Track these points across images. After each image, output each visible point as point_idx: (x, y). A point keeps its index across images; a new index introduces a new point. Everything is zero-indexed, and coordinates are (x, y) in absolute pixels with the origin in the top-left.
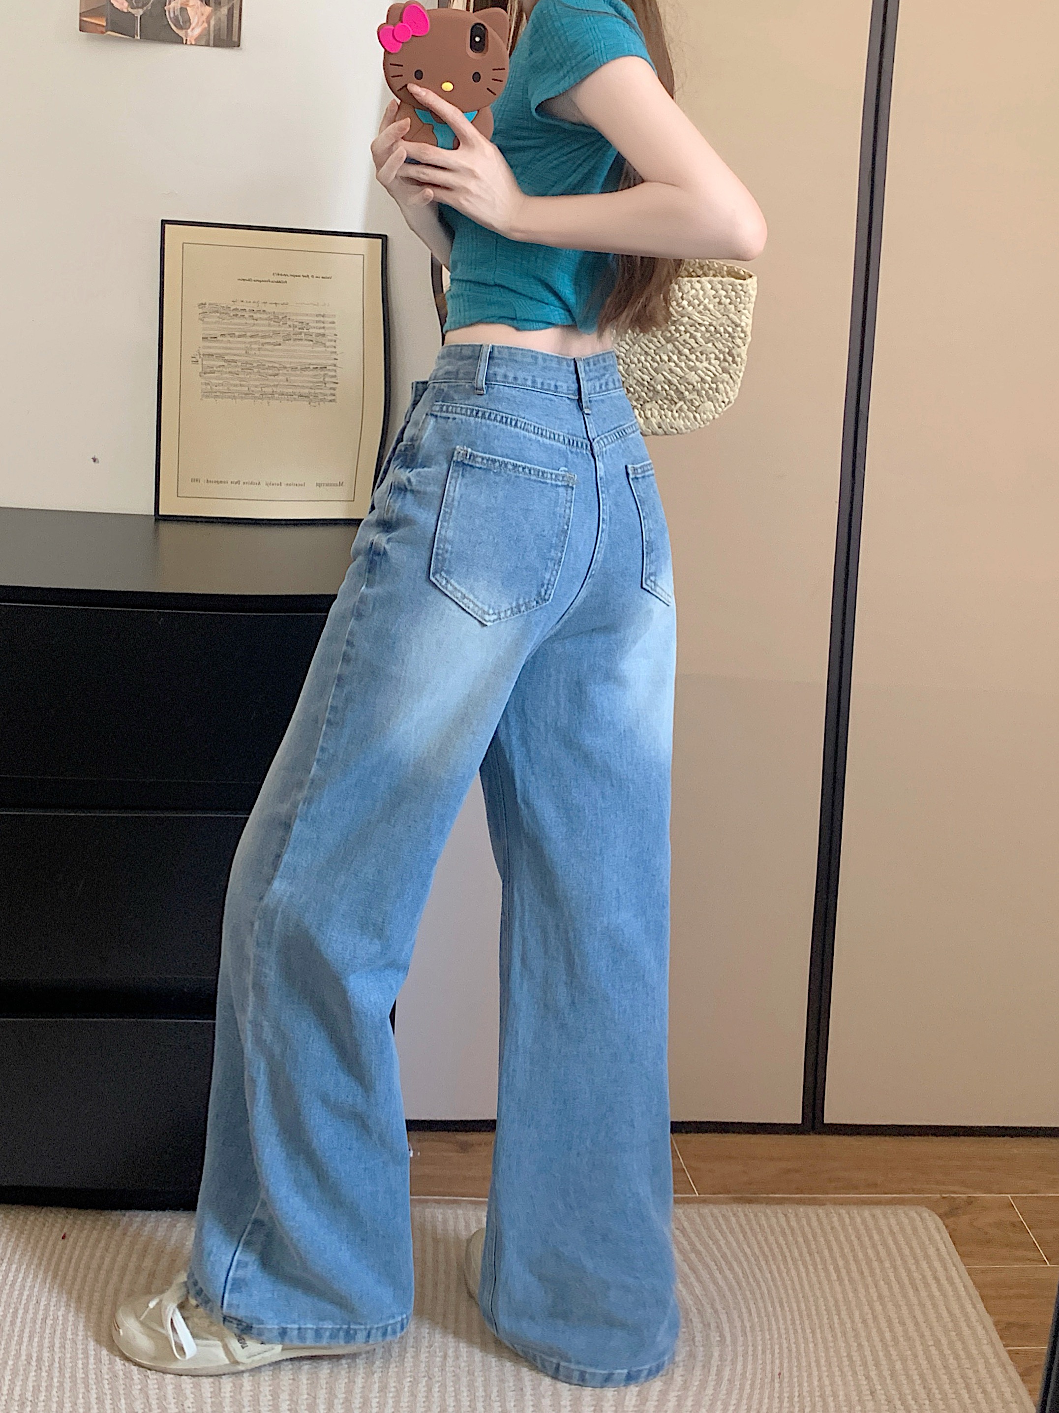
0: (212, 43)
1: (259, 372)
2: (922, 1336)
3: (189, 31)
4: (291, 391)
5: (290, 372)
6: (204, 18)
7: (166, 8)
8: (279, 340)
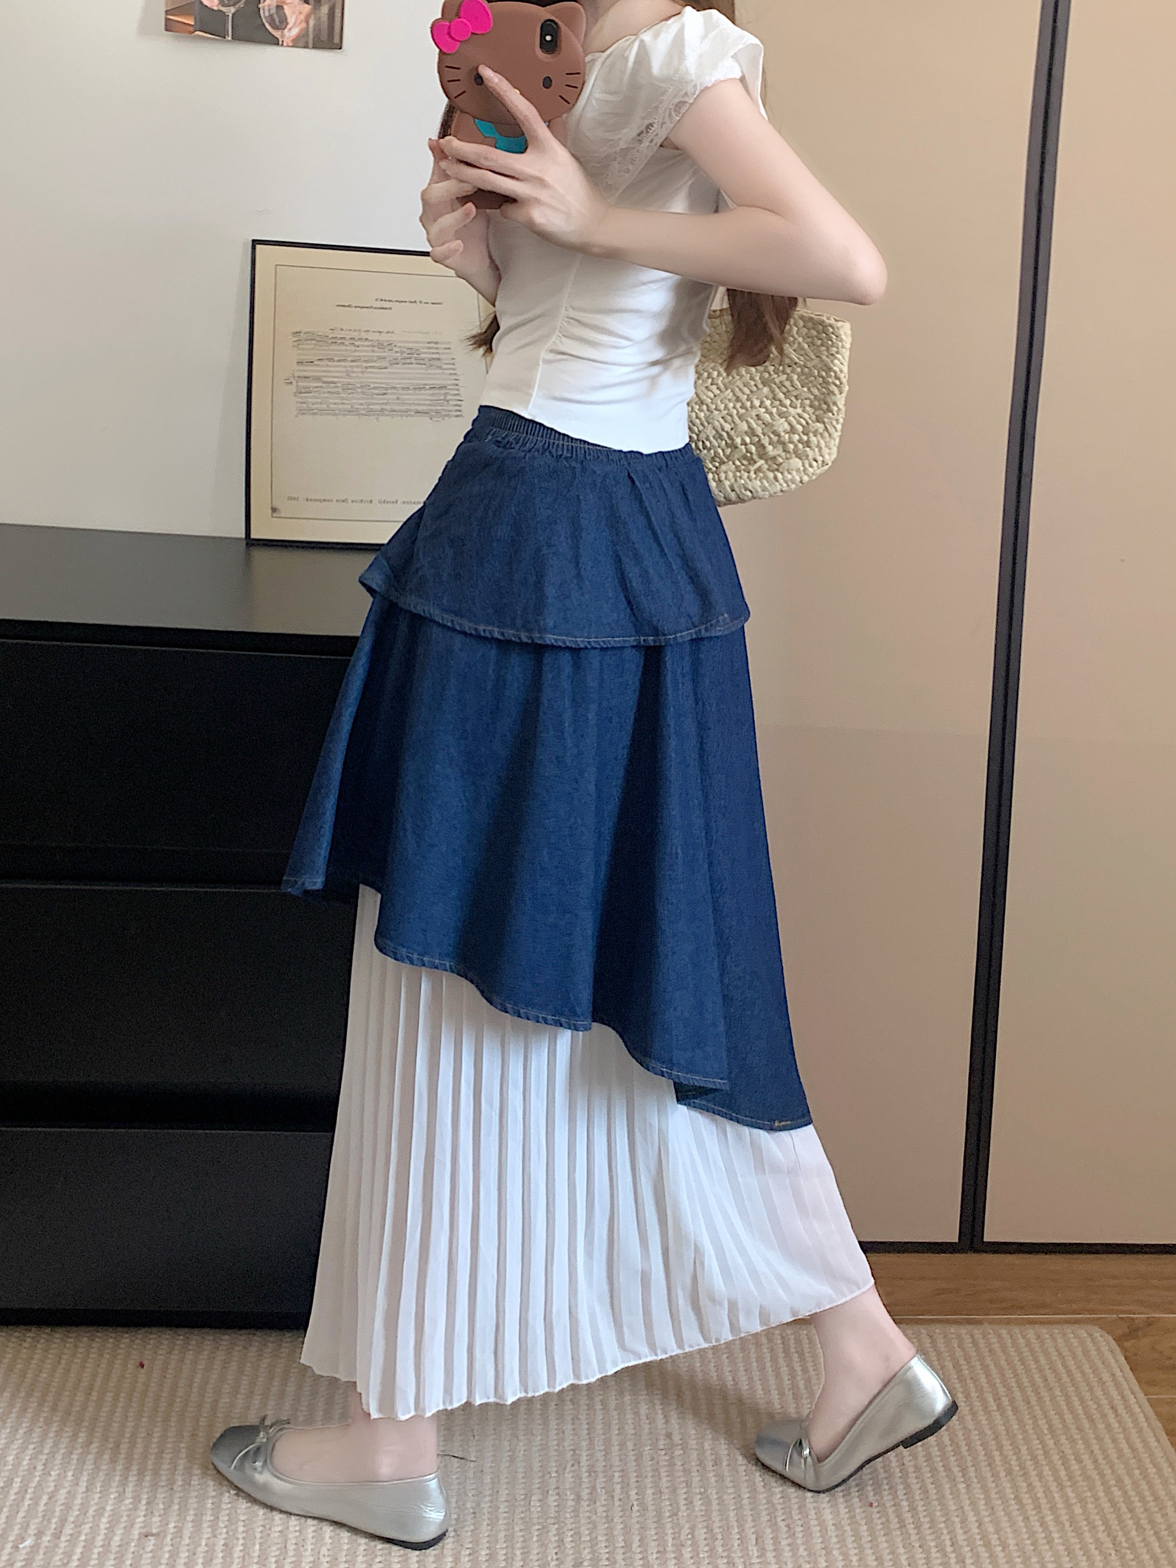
0: (311, 45)
2: (1102, 1475)
3: (286, 30)
6: (302, 17)
7: (260, 6)
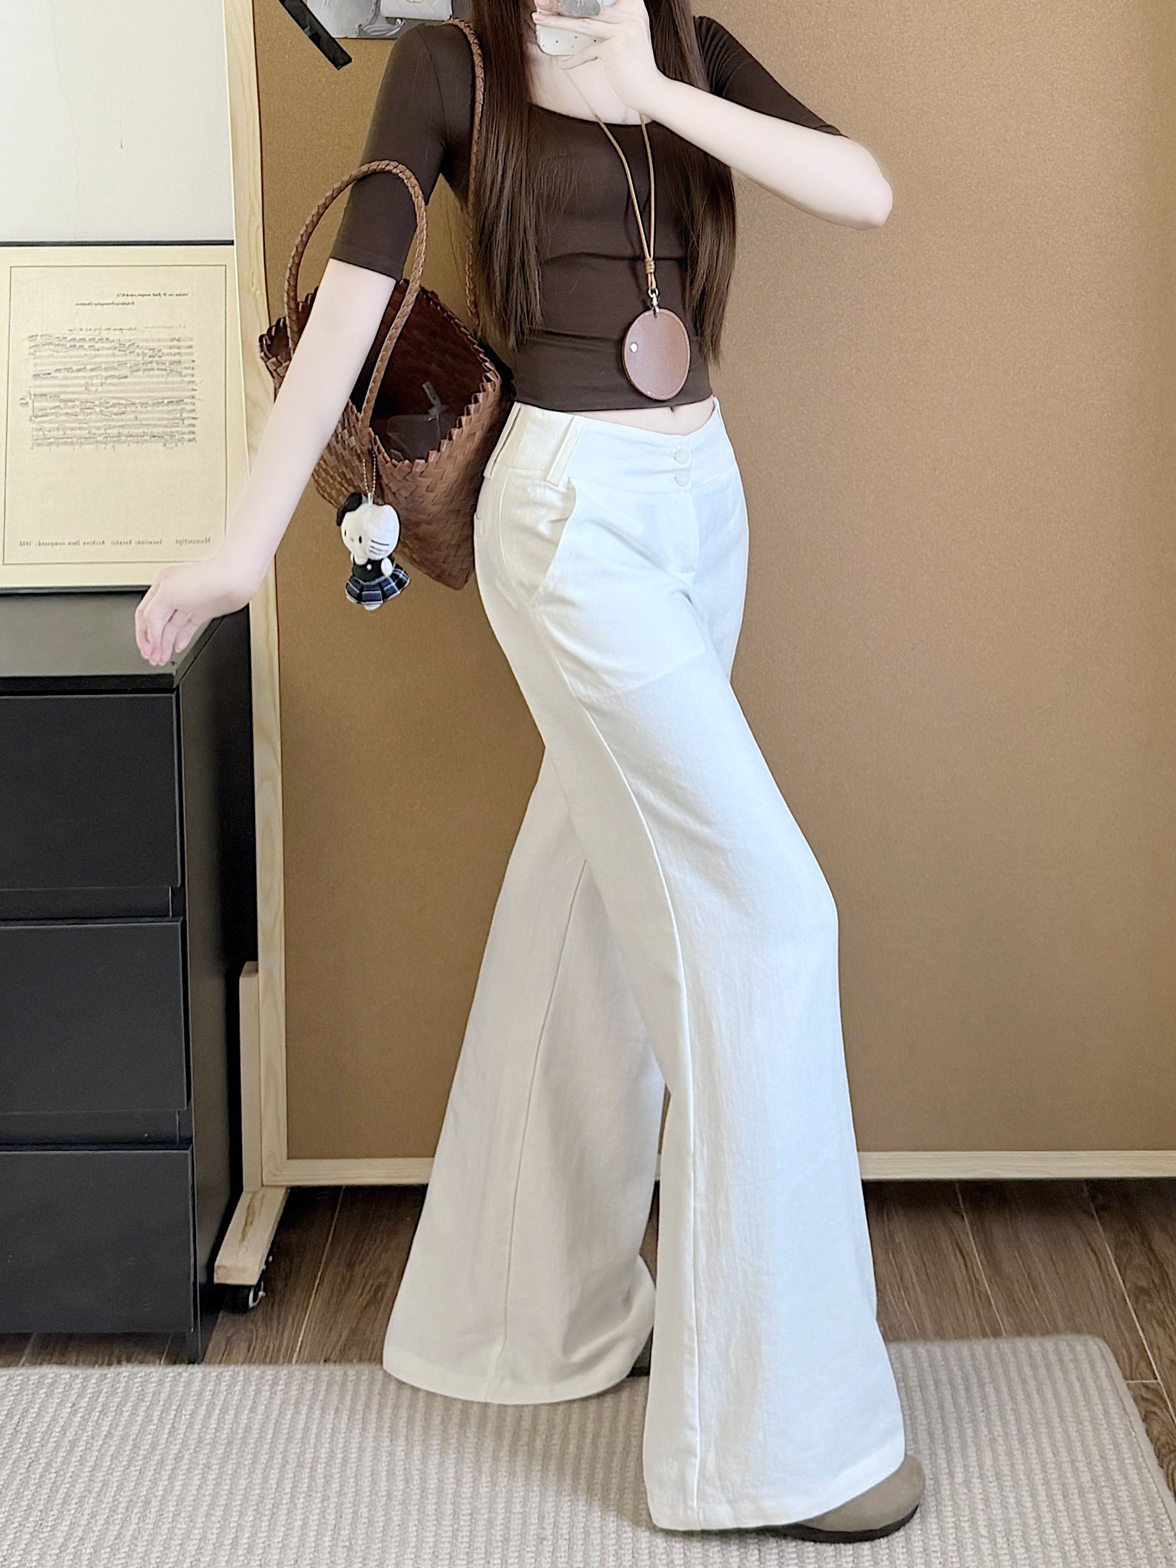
1: (101, 411)
4: (141, 431)
5: (139, 409)
8: (125, 371)
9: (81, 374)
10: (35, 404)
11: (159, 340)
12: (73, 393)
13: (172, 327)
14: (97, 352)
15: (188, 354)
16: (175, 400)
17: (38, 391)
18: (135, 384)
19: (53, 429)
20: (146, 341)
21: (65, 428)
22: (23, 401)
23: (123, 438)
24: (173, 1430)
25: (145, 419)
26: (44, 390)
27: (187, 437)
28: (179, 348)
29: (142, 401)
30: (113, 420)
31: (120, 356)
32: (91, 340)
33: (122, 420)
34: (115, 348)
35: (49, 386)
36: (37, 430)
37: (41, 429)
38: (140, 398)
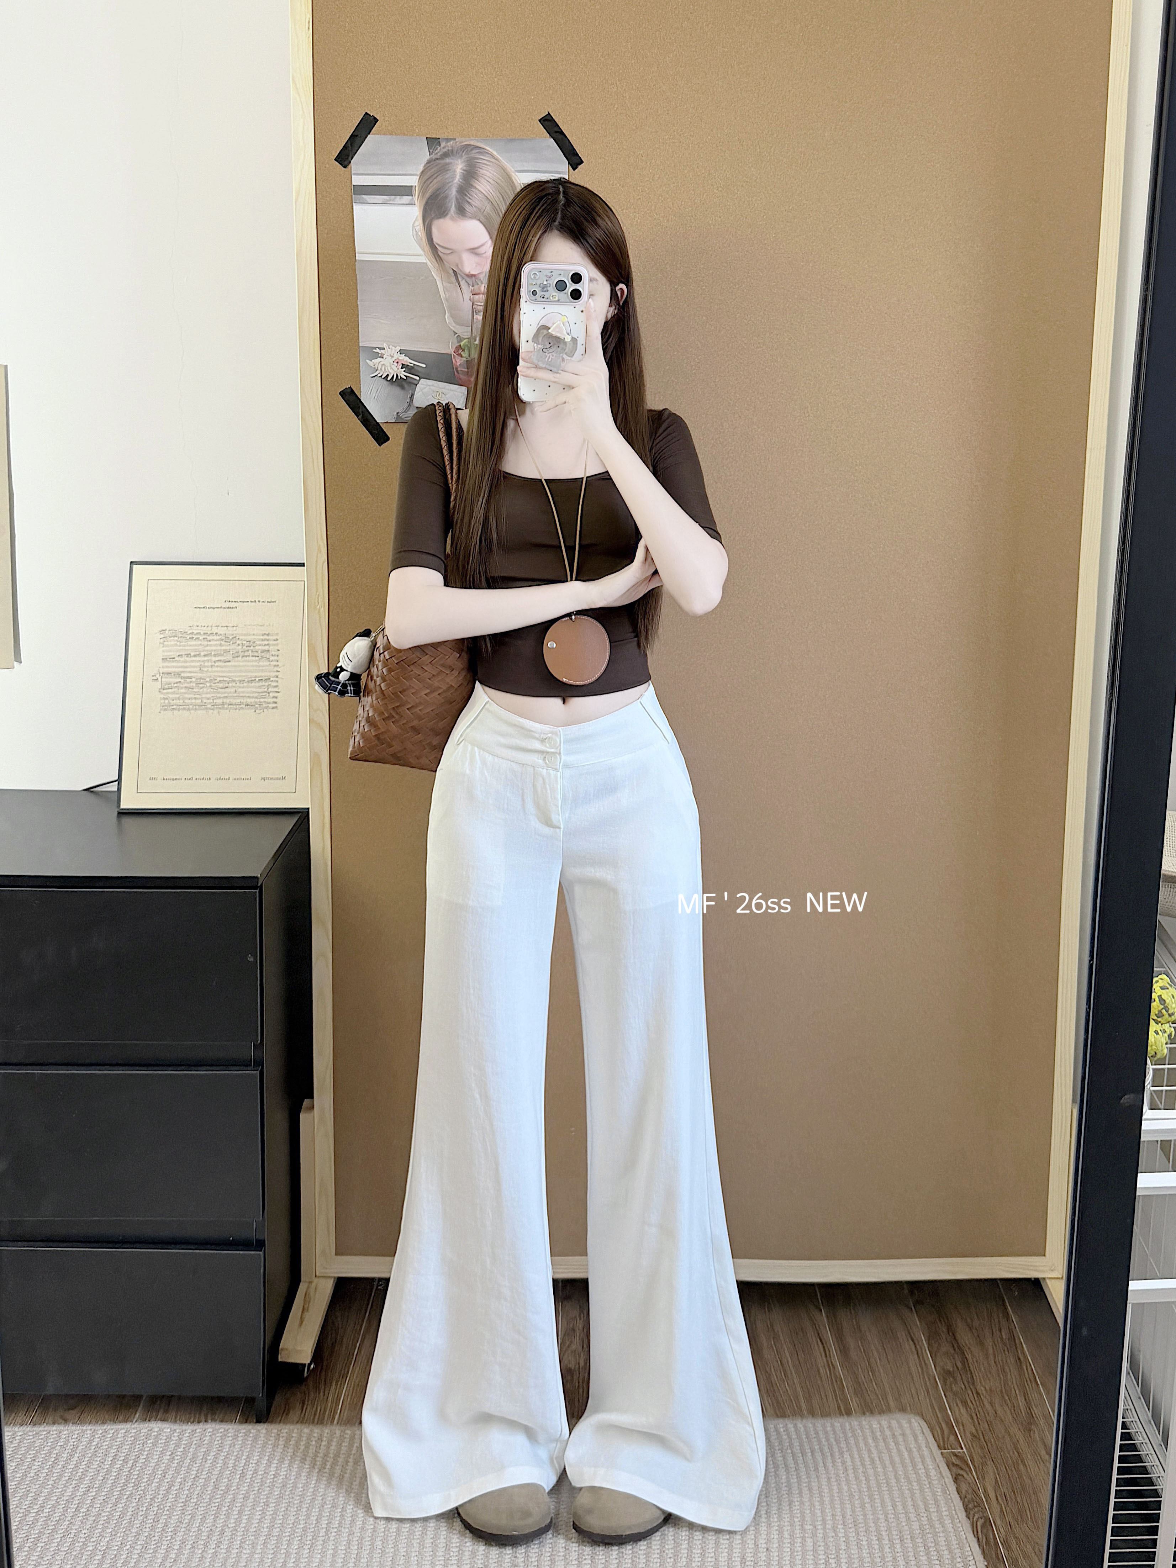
9: (197, 658)
10: (163, 680)
11: (254, 635)
12: (190, 672)
13: (263, 625)
14: (209, 643)
15: (274, 645)
16: (264, 678)
17: (166, 670)
18: (235, 666)
19: (176, 699)
20: (245, 635)
21: (184, 699)
22: (154, 678)
23: (226, 706)
24: (243, 1475)
25: (243, 692)
26: (170, 670)
27: (270, 705)
28: (268, 640)
29: (240, 679)
30: (219, 693)
31: (226, 646)
32: (205, 633)
33: (225, 693)
34: (222, 640)
35: (173, 667)
36: (164, 699)
37: (167, 699)
38: (239, 676)
